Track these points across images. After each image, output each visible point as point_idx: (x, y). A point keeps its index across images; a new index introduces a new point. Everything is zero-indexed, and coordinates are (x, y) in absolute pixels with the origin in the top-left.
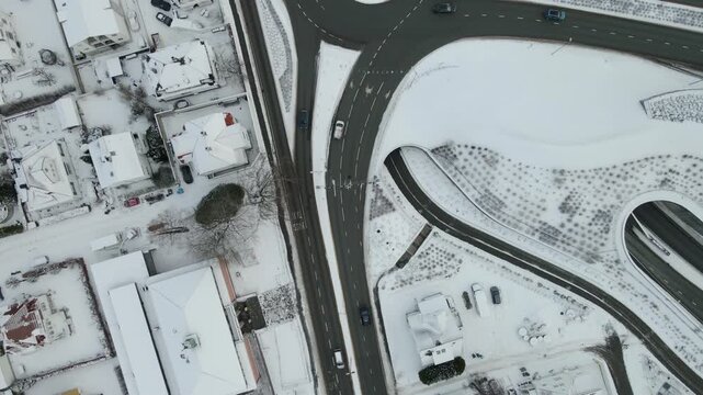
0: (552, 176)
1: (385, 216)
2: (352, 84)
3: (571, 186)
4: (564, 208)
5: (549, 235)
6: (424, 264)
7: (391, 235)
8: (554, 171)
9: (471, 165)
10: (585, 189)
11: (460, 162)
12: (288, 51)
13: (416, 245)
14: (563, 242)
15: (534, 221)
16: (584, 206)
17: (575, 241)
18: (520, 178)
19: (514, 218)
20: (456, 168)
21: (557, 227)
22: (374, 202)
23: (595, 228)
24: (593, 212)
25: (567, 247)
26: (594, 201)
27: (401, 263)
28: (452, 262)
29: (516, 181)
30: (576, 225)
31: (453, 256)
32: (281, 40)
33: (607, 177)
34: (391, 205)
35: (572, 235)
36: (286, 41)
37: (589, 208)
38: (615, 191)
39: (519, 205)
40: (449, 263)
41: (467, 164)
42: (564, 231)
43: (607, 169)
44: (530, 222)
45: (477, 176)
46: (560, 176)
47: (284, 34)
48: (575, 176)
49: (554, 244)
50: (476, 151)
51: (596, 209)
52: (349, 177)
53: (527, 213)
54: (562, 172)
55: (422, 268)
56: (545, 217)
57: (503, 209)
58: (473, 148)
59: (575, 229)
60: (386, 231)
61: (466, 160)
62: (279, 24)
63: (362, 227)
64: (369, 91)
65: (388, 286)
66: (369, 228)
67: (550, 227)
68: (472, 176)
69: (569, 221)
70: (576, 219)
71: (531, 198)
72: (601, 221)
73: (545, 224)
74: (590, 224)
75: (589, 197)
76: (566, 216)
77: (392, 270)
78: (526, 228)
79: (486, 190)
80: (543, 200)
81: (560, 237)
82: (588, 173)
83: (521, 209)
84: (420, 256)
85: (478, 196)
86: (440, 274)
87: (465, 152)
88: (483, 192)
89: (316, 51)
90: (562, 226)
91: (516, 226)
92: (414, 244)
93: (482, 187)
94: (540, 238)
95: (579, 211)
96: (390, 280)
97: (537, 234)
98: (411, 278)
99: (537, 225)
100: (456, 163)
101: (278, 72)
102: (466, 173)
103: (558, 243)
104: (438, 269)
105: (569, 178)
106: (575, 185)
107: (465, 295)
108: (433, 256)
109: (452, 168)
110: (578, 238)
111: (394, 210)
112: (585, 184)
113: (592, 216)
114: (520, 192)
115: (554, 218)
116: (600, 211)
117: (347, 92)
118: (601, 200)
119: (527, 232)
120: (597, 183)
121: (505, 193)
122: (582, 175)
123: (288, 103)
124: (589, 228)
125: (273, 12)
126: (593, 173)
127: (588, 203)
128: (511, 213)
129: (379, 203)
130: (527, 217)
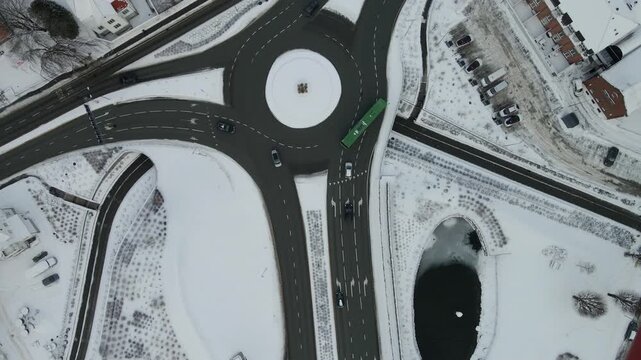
0: (157, 296)
1: (90, 167)
2: (194, 105)
3: (155, 315)
4: (137, 315)
5: (114, 309)
6: (58, 210)
7: (74, 176)
8: (161, 297)
9: (152, 226)
10: (156, 328)
11: (153, 216)
12: (207, 42)
13: (75, 200)
14: (111, 323)
15: (122, 293)
16: (144, 331)
17: (114, 332)
18: (150, 270)
19: (120, 276)
20: (148, 215)
21: (122, 315)
22: (100, 153)
23: (127, 346)
24: (140, 340)
25: (107, 328)
26: (149, 338)
27: (54, 191)
28: (68, 235)
29: (147, 268)
30: (127, 330)
31: (75, 234)
32: (214, 32)
33: (171, 343)
34: (101, 168)
35: (118, 329)
36: (214, 37)
37: (142, 336)
38: (162, 353)
39: (130, 276)
40: (66, 232)
41: (152, 223)
42: (120, 322)
43: (176, 341)
44: (120, 290)
45: (145, 234)
46: (159, 303)
47: (220, 33)
48: (163, 316)
49: (107, 316)
50: (162, 226)
51: (143, 341)
52: (115, 126)
53: (126, 285)
54: (163, 304)
55: (53, 210)
56: (126, 301)
57: (124, 264)
58: (165, 223)
59: (123, 329)
60: (78, 170)
61: (155, 221)
62: (228, 26)
63: (76, 149)
64: (193, 121)
65: (31, 186)
66: (76, 155)
67: (120, 308)
68: (144, 230)
69: (129, 323)
70: (132, 328)
71: (138, 285)
72: (135, 350)
73: (122, 303)
74: (130, 341)
75: (151, 333)
76: (132, 319)
77: (46, 185)
78: (114, 288)
79: (136, 246)
80: (139, 296)
81: (114, 320)
82: (168, 326)
83: (128, 279)
84: (64, 205)
85: (130, 240)
86: (55, 227)
87: (161, 219)
88: (133, 243)
89: (214, 65)
90: (124, 318)
91: (113, 279)
92: (76, 197)
93: (138, 241)
94: (109, 303)
95: (139, 329)
96: (37, 186)
97: (112, 300)
98: (42, 203)
99: (119, 297)
100: (152, 213)
101: (187, 38)
102: (145, 225)
103: (109, 319)
104: (58, 224)
105: (160, 311)
106: (157, 318)
107: (44, 254)
108: (69, 217)
109: (147, 211)
110: (117, 335)
111: (98, 172)
112: (159, 326)
113: (137, 341)
114: (139, 274)
115: (128, 310)
116: (142, 346)
117: (186, 103)
118: (152, 344)
119: (111, 291)
120: (164, 336)
121: (136, 262)
122: (166, 321)
123: (163, 54)
124: (127, 340)
125: (236, 18)
126: (169, 330)
127: (146, 334)
128: (122, 272)
129: (99, 158)
130: (123, 287)
